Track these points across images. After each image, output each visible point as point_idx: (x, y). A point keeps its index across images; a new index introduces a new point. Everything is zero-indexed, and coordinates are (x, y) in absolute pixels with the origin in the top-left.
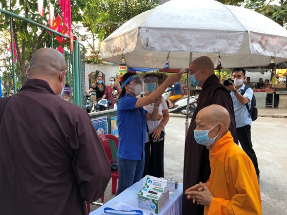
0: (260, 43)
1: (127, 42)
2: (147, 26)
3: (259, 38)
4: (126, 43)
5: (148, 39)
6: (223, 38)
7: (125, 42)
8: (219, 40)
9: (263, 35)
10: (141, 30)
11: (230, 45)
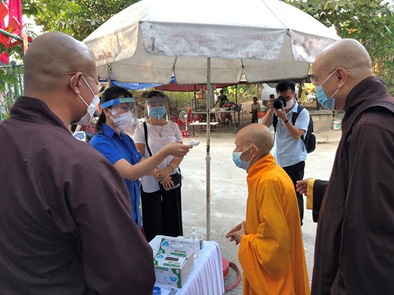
0: (304, 45)
1: (121, 44)
2: (151, 20)
3: (302, 39)
4: (119, 46)
5: (153, 39)
6: (258, 38)
7: (118, 43)
8: (252, 41)
9: (307, 36)
10: (143, 26)
11: (268, 48)
